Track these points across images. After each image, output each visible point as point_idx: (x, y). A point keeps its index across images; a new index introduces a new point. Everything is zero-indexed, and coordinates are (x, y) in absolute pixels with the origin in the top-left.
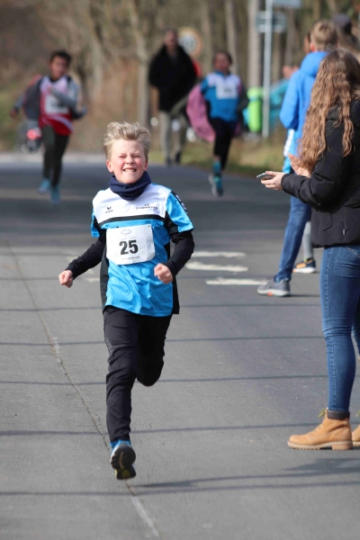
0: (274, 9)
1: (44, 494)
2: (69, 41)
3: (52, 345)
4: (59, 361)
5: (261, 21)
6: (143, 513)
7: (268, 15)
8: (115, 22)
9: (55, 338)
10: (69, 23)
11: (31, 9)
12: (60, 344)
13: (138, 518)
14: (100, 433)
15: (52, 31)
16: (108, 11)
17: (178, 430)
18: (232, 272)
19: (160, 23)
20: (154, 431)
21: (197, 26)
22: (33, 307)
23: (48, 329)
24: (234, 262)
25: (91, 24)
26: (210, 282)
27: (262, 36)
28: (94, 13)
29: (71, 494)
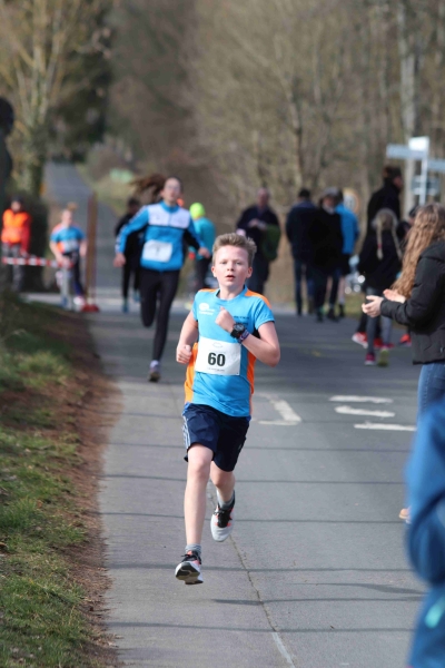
0: (429, 174)
1: (187, 627)
2: (238, 197)
5: (415, 185)
6: (283, 649)
7: (423, 179)
8: (280, 181)
10: (238, 180)
11: (204, 168)
13: (278, 654)
14: (245, 569)
15: (222, 188)
16: (273, 170)
17: (322, 570)
18: (379, 417)
20: (297, 570)
21: (357, 188)
24: (381, 407)
25: (258, 182)
26: (358, 426)
27: (417, 198)
28: (262, 172)
29: (213, 628)
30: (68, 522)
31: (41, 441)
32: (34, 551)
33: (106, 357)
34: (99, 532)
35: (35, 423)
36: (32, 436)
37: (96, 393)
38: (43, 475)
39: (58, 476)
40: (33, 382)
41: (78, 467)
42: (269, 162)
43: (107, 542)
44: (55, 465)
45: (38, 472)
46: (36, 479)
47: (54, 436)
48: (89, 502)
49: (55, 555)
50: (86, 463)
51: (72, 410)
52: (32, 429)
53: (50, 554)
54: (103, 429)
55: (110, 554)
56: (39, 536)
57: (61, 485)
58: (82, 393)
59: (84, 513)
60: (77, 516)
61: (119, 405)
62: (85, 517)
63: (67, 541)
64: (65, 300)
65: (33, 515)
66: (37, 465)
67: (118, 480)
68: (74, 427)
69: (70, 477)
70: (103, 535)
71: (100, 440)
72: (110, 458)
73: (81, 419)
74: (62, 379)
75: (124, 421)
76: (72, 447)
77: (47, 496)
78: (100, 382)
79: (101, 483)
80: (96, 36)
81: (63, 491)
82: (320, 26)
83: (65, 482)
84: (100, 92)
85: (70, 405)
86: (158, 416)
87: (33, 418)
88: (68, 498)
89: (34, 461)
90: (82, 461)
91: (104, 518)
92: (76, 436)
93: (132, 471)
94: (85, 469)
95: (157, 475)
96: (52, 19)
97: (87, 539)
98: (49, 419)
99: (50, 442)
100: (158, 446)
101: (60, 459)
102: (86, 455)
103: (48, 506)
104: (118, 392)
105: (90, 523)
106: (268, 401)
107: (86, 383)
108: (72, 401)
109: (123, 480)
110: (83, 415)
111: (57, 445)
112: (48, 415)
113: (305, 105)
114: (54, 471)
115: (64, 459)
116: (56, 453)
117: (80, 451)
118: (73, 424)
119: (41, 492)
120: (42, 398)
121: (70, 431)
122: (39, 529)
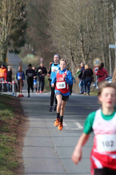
3: (54, 147)
4: (56, 151)
8: (77, 56)
9: (55, 145)
12: (57, 147)
14: (66, 173)
16: (75, 52)
19: (90, 57)
21: (100, 58)
22: (50, 136)
23: (53, 142)
25: (71, 57)
28: (72, 54)
30: (13, 161)
31: (5, 136)
32: (2, 170)
33: (25, 111)
34: (22, 163)
35: (4, 131)
36: (3, 135)
37: (22, 121)
38: (6, 147)
39: (10, 147)
40: (3, 118)
41: (16, 144)
42: (74, 50)
43: (25, 166)
44: (9, 143)
45: (4, 145)
46: (4, 148)
47: (9, 135)
48: (19, 154)
49: (9, 171)
50: (19, 142)
51: (15, 127)
52: (2, 133)
53: (8, 170)
54: (24, 132)
55: (26, 170)
56: (4, 165)
57: (11, 149)
58: (18, 121)
59: (18, 158)
60: (16, 159)
61: (29, 125)
62: (18, 159)
63: (13, 166)
64: (14, 93)
65: (2, 159)
66: (4, 144)
67: (28, 147)
68: (15, 132)
69: (14, 147)
70: (24, 164)
71: (23, 136)
72: (26, 141)
73: (17, 129)
74: (12, 117)
75: (30, 130)
76: (15, 138)
77: (7, 153)
78: (23, 118)
79: (23, 148)
80: (21, 14)
81: (12, 151)
82: (88, 9)
83: (12, 148)
84: (23, 31)
85: (14, 125)
86: (41, 128)
87: (3, 129)
88: (13, 153)
89: (3, 142)
90: (17, 142)
91: (24, 159)
92: (16, 134)
93: (33, 145)
94: (18, 144)
95: (40, 145)
96: (8, 9)
97: (19, 165)
98: (8, 129)
99: (8, 136)
100: (40, 137)
101: (11, 142)
102: (19, 140)
103: (7, 156)
104: (29, 121)
105: (20, 161)
106: (74, 122)
107: (19, 119)
108: (15, 124)
109: (30, 147)
110: (18, 128)
111: (10, 137)
112: (7, 128)
113: (84, 33)
114: (9, 145)
115: (12, 142)
116: (10, 140)
117: (17, 139)
118: (15, 131)
119: (5, 152)
120: (6, 123)
121: (14, 133)
122: (4, 163)
